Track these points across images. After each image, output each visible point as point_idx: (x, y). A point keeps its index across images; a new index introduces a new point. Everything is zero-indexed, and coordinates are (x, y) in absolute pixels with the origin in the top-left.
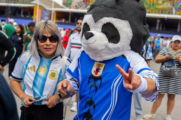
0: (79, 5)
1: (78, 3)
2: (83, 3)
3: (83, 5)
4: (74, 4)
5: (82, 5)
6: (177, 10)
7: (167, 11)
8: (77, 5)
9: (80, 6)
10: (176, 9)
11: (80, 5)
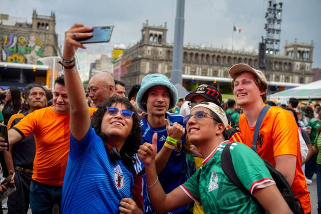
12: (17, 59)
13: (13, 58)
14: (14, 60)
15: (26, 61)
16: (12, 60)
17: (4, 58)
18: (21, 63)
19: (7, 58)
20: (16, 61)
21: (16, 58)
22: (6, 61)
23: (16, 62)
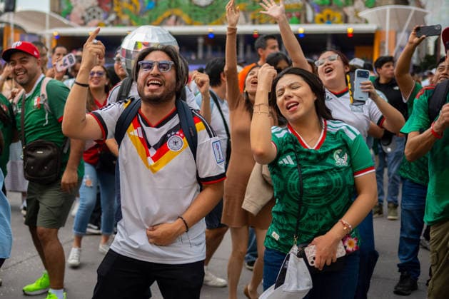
0: (90, 14)
1: (87, 10)
2: (98, 10)
3: (99, 13)
4: (77, 12)
5: (96, 14)
6: (316, 10)
7: (294, 15)
8: (85, 14)
9: (91, 17)
10: (313, 8)
11: (93, 14)
12: (331, 18)
13: (324, 16)
14: (326, 20)
15: (346, 20)
16: (322, 21)
17: (310, 18)
18: (337, 23)
19: (314, 18)
20: (329, 20)
21: (328, 16)
22: (313, 22)
23: (329, 22)
